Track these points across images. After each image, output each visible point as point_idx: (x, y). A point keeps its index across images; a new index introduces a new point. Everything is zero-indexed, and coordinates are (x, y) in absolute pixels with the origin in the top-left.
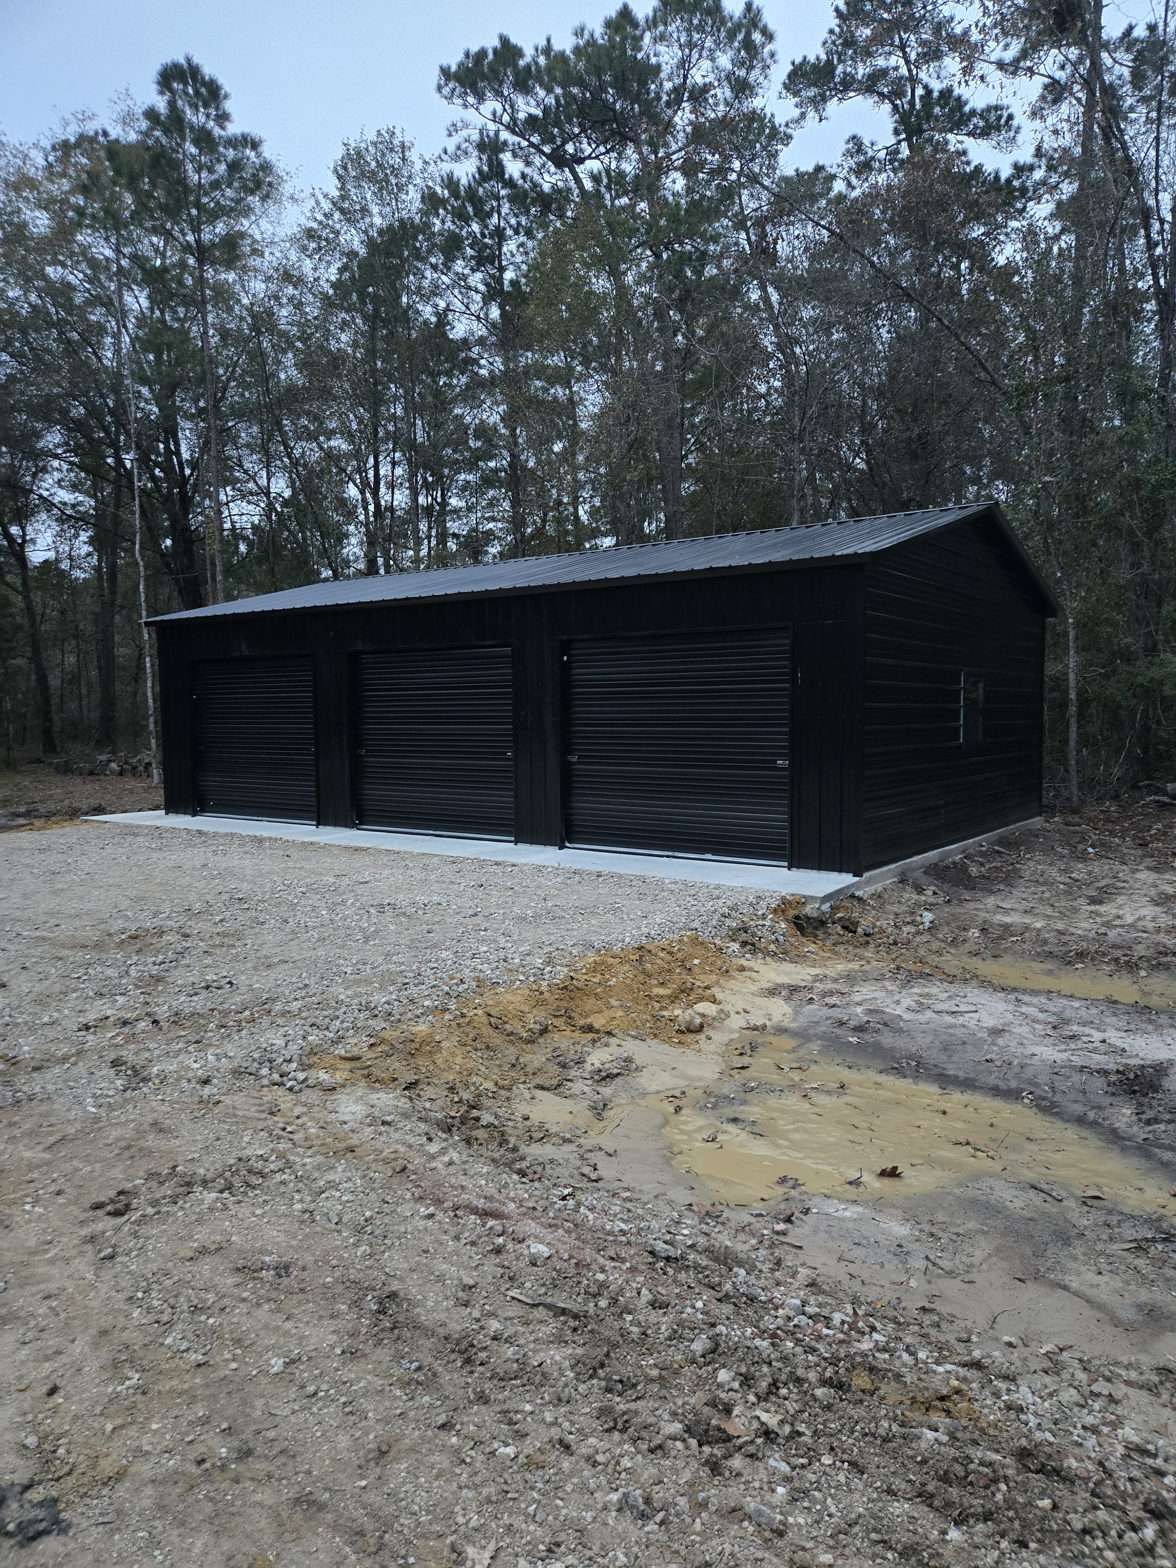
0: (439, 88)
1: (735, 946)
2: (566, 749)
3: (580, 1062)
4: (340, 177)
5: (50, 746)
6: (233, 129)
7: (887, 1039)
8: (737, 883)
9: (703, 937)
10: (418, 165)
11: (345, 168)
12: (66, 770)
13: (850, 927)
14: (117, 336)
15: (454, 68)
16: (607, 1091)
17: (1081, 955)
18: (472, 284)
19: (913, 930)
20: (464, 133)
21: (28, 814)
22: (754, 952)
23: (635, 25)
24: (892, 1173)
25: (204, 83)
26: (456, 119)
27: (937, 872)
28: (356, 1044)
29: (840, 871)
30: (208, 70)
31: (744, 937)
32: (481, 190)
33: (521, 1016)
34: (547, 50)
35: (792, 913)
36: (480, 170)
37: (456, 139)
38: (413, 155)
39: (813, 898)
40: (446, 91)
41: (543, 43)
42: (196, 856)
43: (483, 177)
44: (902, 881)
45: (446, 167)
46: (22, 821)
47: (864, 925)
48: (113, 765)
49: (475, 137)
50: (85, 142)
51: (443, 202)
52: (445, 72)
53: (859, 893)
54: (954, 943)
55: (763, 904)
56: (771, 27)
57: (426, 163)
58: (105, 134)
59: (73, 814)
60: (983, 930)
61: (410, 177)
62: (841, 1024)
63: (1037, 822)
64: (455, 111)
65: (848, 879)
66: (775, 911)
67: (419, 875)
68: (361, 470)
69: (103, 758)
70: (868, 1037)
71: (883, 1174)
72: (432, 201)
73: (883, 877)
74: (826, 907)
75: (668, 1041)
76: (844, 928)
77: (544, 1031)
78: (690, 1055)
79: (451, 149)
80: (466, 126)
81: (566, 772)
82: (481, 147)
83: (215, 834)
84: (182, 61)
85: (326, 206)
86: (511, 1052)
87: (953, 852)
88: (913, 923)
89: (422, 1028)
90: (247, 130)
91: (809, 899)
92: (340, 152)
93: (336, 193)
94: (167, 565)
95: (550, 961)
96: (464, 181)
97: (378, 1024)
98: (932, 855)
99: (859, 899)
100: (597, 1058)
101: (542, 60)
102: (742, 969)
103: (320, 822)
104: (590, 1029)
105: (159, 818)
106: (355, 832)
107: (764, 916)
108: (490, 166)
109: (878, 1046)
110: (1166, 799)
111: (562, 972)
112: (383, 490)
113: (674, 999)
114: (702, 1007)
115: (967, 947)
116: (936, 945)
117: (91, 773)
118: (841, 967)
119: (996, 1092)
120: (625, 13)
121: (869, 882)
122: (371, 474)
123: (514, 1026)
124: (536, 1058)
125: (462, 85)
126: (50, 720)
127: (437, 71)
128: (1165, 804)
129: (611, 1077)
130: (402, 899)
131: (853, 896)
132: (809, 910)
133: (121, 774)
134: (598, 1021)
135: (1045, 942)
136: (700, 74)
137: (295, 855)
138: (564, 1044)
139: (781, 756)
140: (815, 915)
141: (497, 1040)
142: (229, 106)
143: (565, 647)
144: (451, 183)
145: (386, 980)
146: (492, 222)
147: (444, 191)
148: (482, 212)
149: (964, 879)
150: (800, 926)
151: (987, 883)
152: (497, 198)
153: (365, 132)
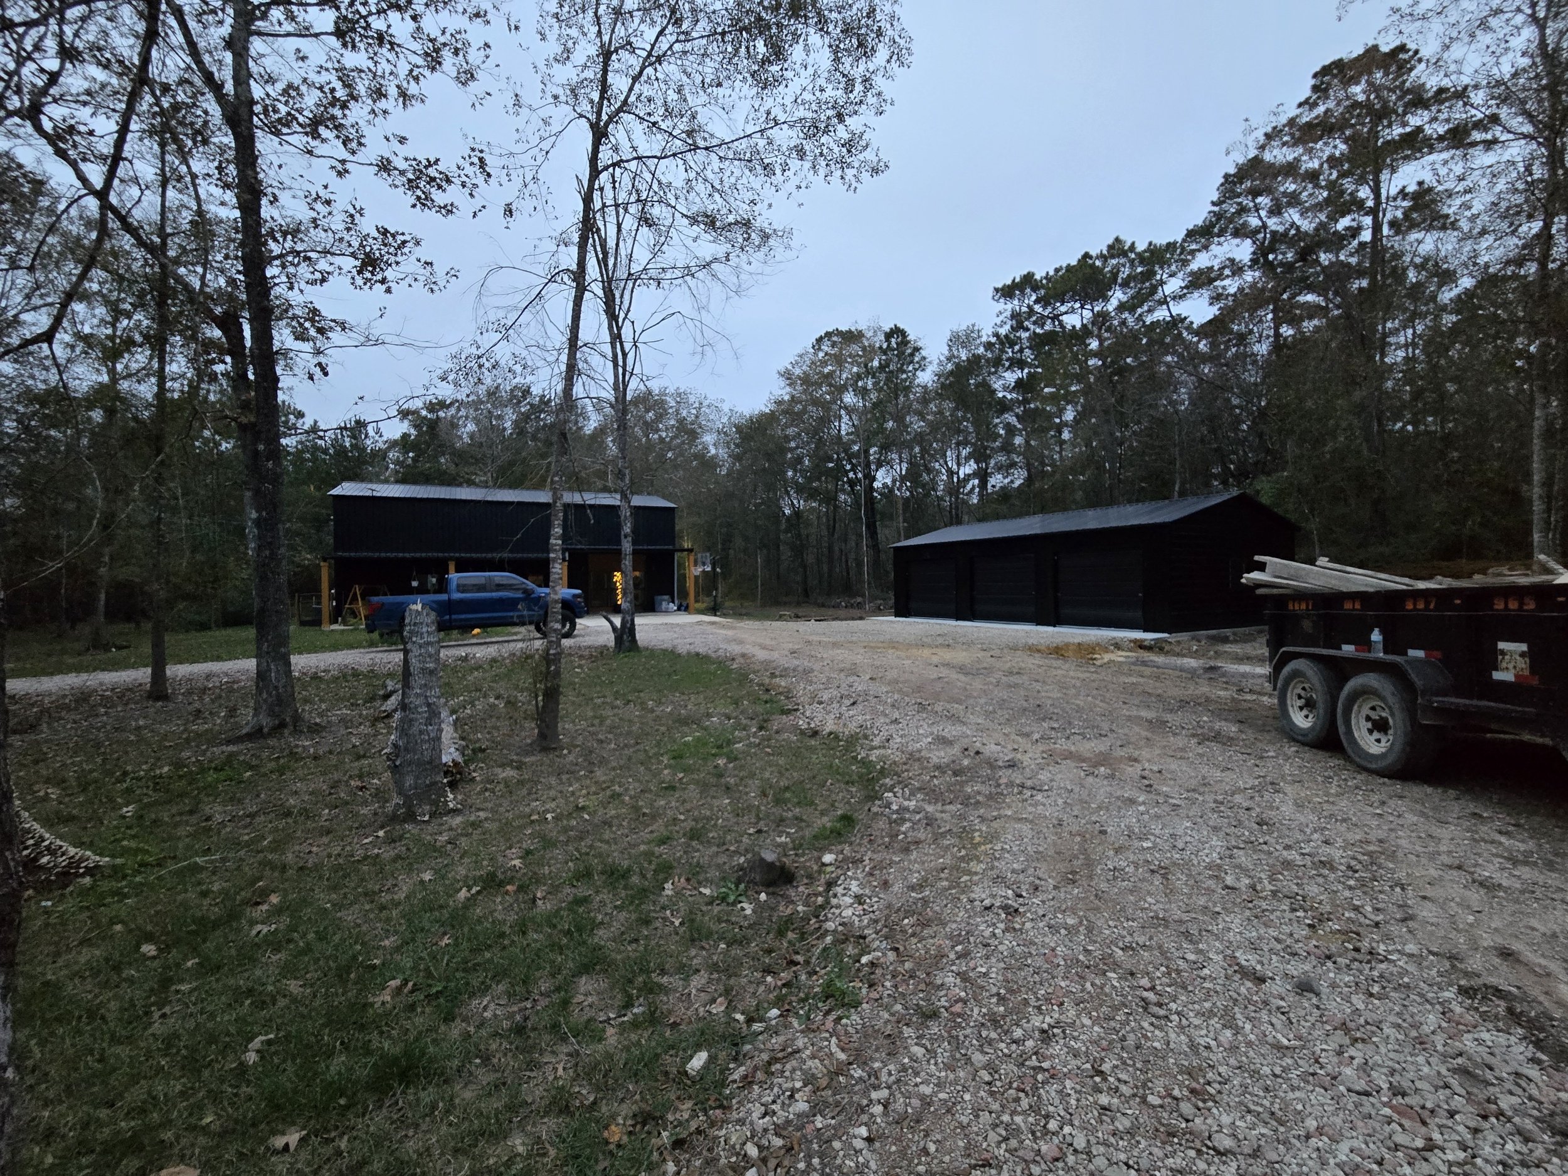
0: (994, 297)
2: (1056, 590)
4: (949, 345)
9: (1102, 643)
10: (984, 335)
11: (951, 341)
15: (1001, 288)
17: (1248, 658)
19: (1188, 651)
20: (1005, 314)
22: (1118, 650)
23: (1091, 258)
26: (1001, 308)
27: (1209, 638)
29: (1164, 633)
31: (1116, 645)
32: (1012, 336)
34: (1046, 275)
36: (1012, 328)
37: (1001, 318)
38: (982, 331)
39: (1147, 639)
40: (997, 298)
41: (1044, 273)
43: (1013, 330)
44: (1192, 638)
45: (996, 329)
47: (1167, 648)
49: (1010, 314)
51: (994, 345)
52: (997, 290)
53: (1170, 640)
54: (1202, 655)
57: (987, 334)
58: (838, 330)
61: (980, 341)
64: (1000, 305)
65: (1165, 635)
73: (1184, 636)
74: (1153, 642)
76: (1160, 647)
79: (998, 322)
80: (1006, 310)
81: (1056, 599)
82: (1013, 318)
85: (944, 360)
87: (1228, 632)
88: (1189, 649)
90: (916, 346)
92: (948, 335)
93: (947, 353)
96: (1004, 334)
99: (1170, 642)
101: (1044, 280)
102: (1113, 652)
103: (957, 619)
106: (972, 622)
113: (1088, 654)
114: (1096, 656)
115: (1207, 656)
116: (1193, 652)
118: (1147, 655)
125: (1004, 295)
127: (993, 291)
131: (1167, 641)
132: (1146, 642)
134: (1065, 655)
135: (1238, 655)
139: (1140, 592)
140: (1148, 645)
143: (1056, 554)
144: (997, 335)
146: (1017, 348)
147: (993, 340)
148: (1012, 344)
149: (1225, 640)
150: (1142, 647)
151: (1235, 642)
152: (1020, 338)
153: (962, 326)
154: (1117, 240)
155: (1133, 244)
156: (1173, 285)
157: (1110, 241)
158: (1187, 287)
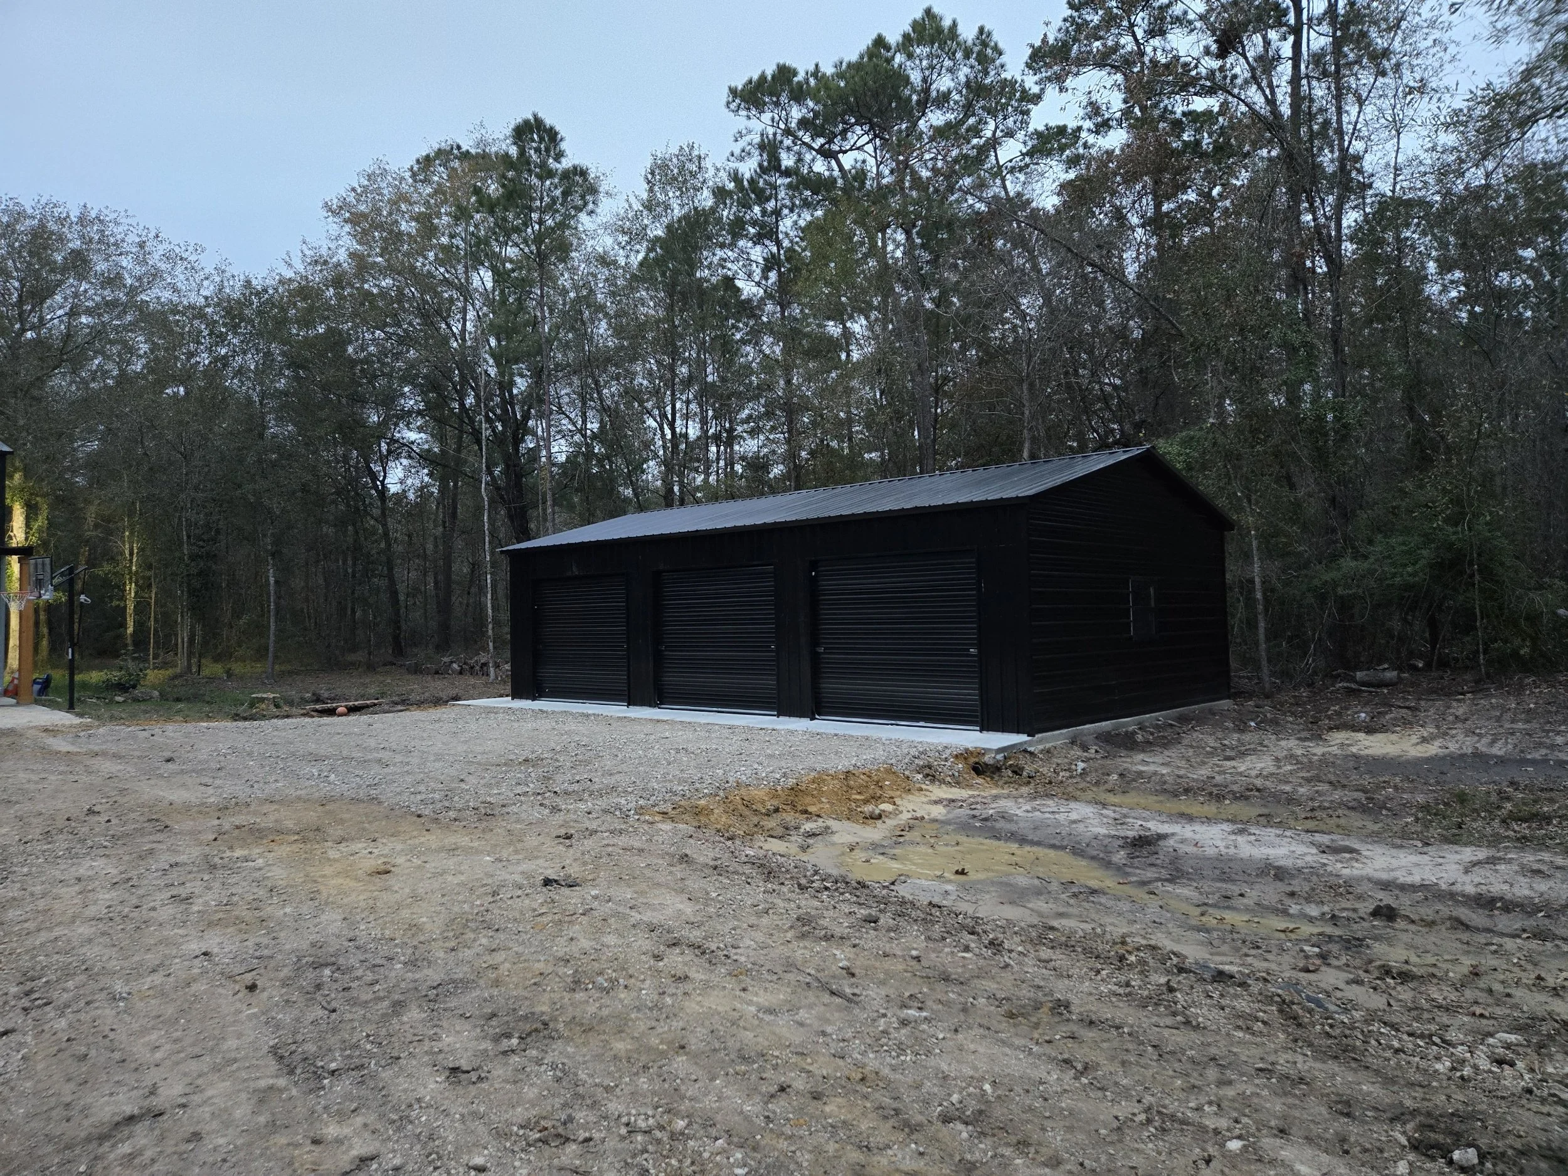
0: (728, 103)
1: (920, 776)
2: (815, 642)
3: (797, 828)
4: (649, 182)
5: (399, 650)
6: (566, 163)
7: (1001, 824)
8: (936, 741)
9: (898, 768)
10: (711, 172)
11: (652, 173)
12: (416, 670)
13: (1017, 771)
14: (464, 311)
15: (740, 87)
16: (811, 841)
17: (1187, 791)
18: (753, 258)
19: (1067, 774)
20: (748, 138)
21: (403, 702)
22: (932, 781)
23: (888, 48)
24: (962, 872)
25: (545, 130)
26: (742, 127)
27: (1106, 738)
28: (662, 807)
29: (1018, 732)
30: (549, 122)
31: (927, 771)
32: (761, 182)
33: (763, 802)
34: (816, 73)
35: (972, 760)
36: (760, 166)
37: (742, 143)
38: (707, 163)
39: (990, 750)
40: (733, 106)
41: (812, 68)
42: (545, 724)
43: (763, 170)
44: (1072, 743)
45: (733, 165)
46: (400, 707)
47: (1028, 769)
48: (455, 666)
49: (757, 139)
50: (443, 155)
51: (730, 193)
52: (733, 92)
53: (1031, 749)
54: (1097, 784)
55: (948, 752)
56: (1001, 45)
57: (718, 170)
58: (459, 147)
59: (438, 702)
60: (1121, 775)
61: (704, 182)
62: (974, 817)
63: (1225, 704)
64: (740, 121)
65: (1023, 738)
66: (956, 757)
67: (703, 734)
68: (661, 407)
69: (446, 659)
70: (989, 824)
71: (957, 872)
72: (720, 193)
73: (1056, 738)
74: (1000, 757)
75: (857, 822)
76: (1015, 772)
77: (777, 810)
78: (868, 829)
79: (737, 152)
80: (750, 132)
81: (815, 659)
82: (762, 147)
83: (553, 712)
84: (531, 118)
85: (637, 206)
86: (755, 820)
87: (1129, 723)
88: (1069, 770)
89: (702, 802)
90: (577, 162)
91: (987, 751)
92: (648, 163)
93: (645, 196)
94: (502, 497)
95: (785, 775)
96: (747, 176)
97: (677, 798)
98: (1105, 725)
99: (1031, 753)
100: (808, 826)
101: (812, 82)
102: (921, 790)
103: (630, 703)
104: (806, 812)
105: (506, 702)
106: (657, 710)
107: (946, 760)
108: (769, 162)
109: (993, 828)
110: (1353, 686)
111: (791, 782)
112: (678, 422)
113: (866, 802)
114: (884, 806)
115: (1107, 786)
116: (1082, 785)
117: (437, 673)
118: (994, 792)
119: (1053, 847)
120: (880, 42)
121: (1040, 741)
122: (669, 409)
123: (760, 807)
124: (770, 823)
125: (747, 102)
126: (399, 628)
127: (727, 90)
128: (1353, 690)
129: (814, 835)
130: (690, 747)
131: (1025, 751)
132: (987, 759)
133: (461, 673)
134: (811, 809)
135: (1165, 783)
136: (944, 83)
137: (614, 725)
138: (789, 819)
139: (972, 645)
140: (991, 762)
141: (746, 812)
142: (563, 146)
143: (814, 565)
144: (736, 177)
145: (681, 781)
146: (771, 205)
147: (731, 186)
148: (762, 199)
149: (1128, 743)
150: (979, 769)
151: (1147, 746)
152: (775, 187)
153: (669, 147)
154: (928, 12)
155: (955, 24)
156: (1010, 151)
157: (918, 14)
158: (1030, 153)
